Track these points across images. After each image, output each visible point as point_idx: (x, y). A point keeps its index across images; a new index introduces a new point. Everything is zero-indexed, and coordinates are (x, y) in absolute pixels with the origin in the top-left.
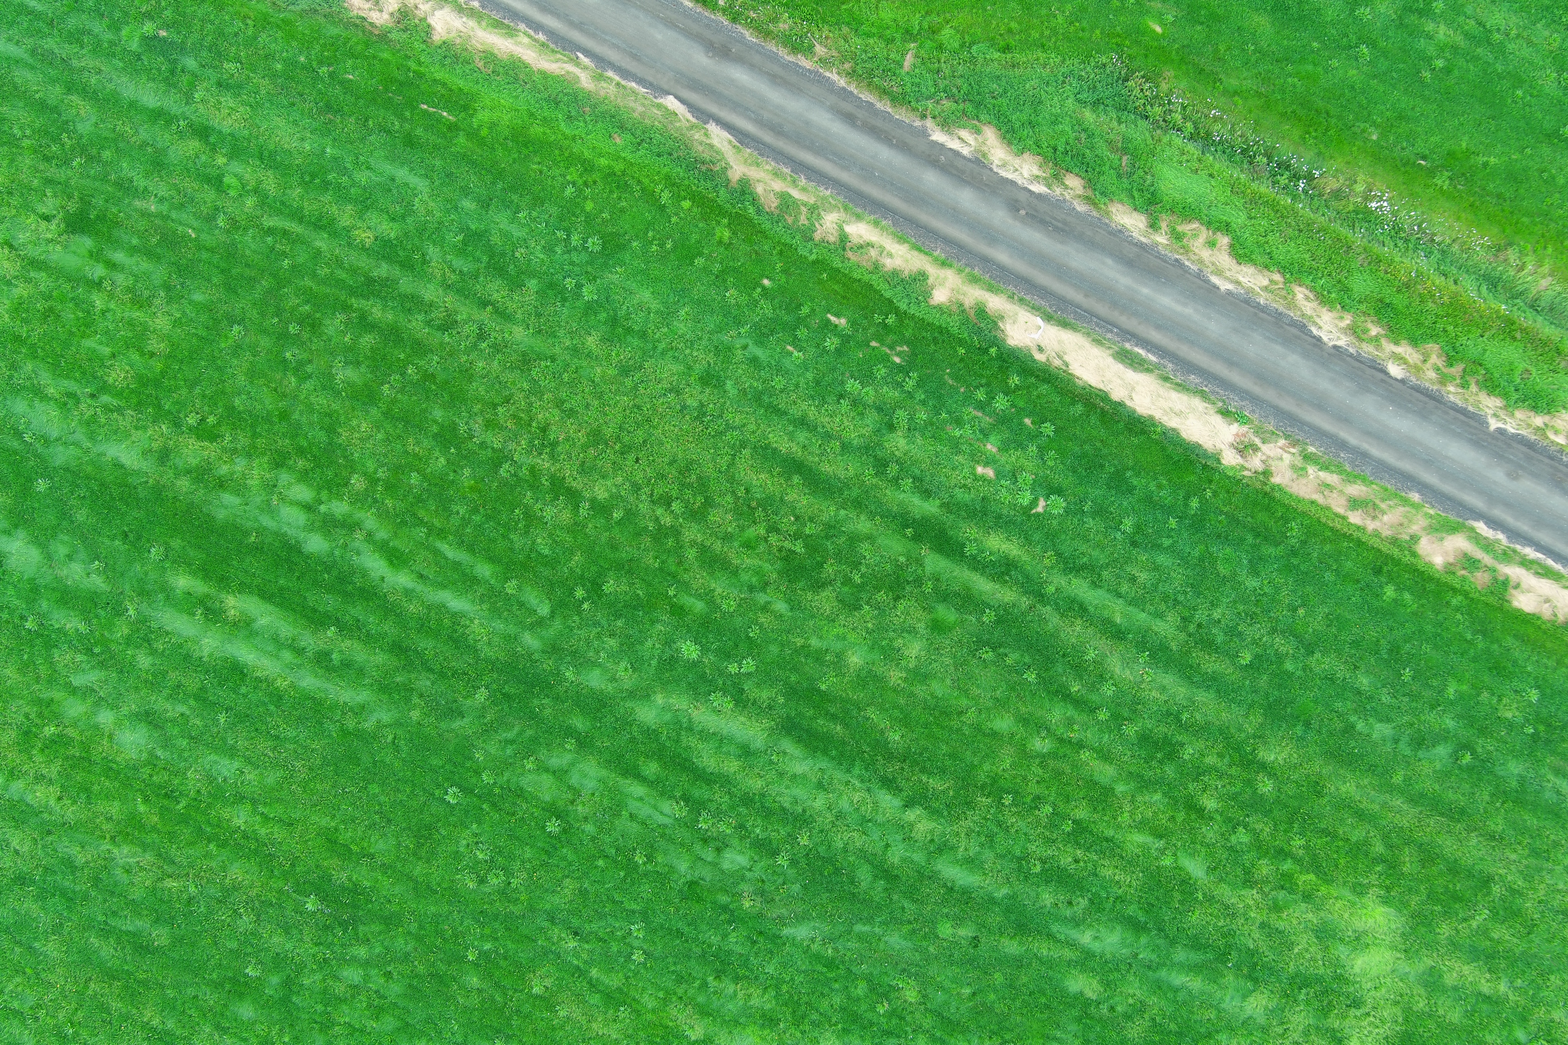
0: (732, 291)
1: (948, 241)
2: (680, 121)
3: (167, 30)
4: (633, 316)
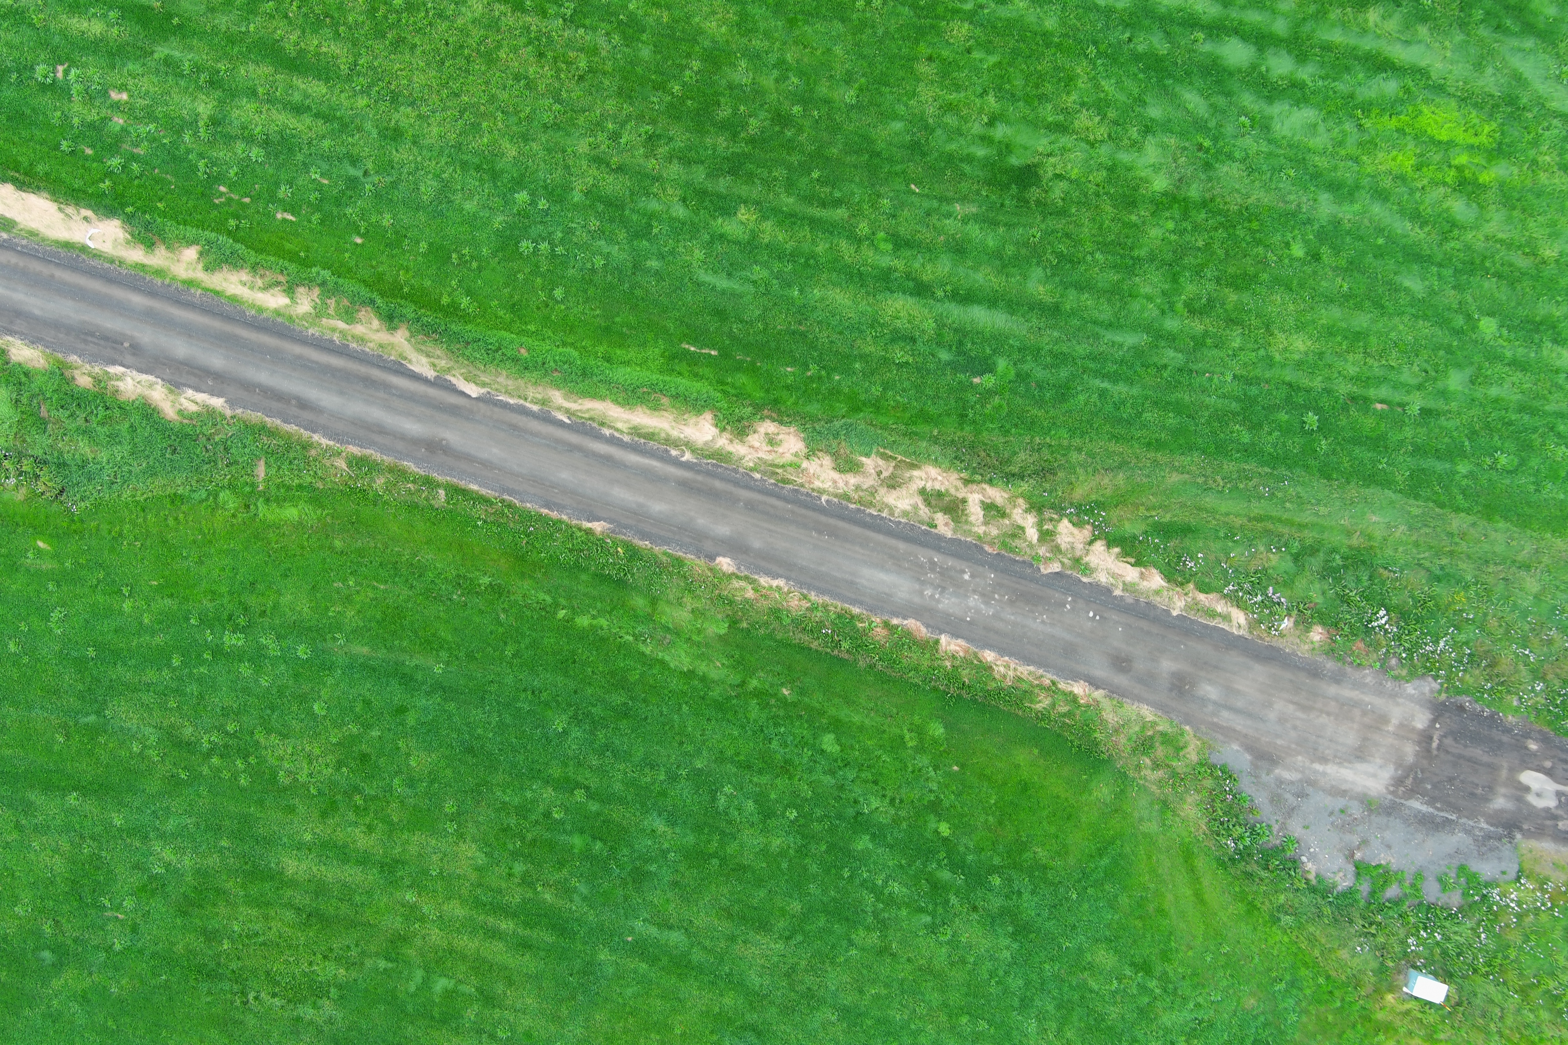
0: (388, 224)
1: (190, 305)
2: (462, 374)
3: (971, 383)
4: (477, 184)
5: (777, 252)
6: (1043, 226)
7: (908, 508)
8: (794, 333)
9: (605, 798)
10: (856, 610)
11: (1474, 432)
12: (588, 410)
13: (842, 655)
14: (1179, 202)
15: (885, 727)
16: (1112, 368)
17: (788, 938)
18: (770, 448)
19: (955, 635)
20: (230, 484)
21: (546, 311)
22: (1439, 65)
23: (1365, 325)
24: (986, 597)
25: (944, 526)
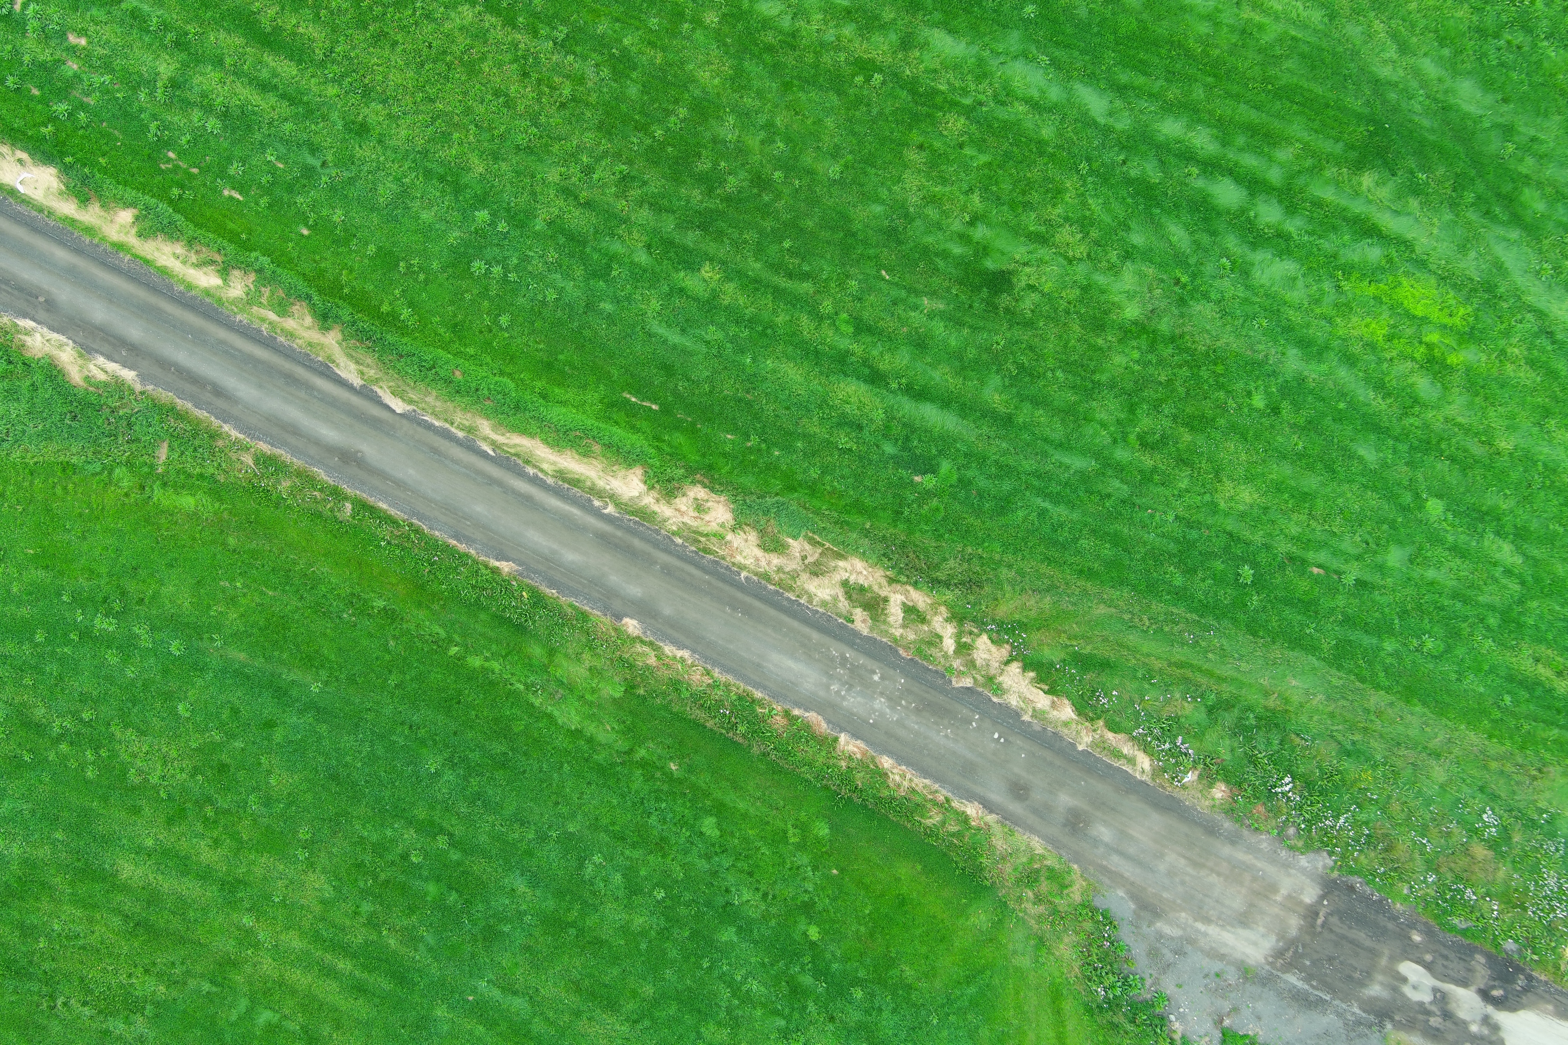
0: (338, 220)
1: (116, 270)
2: (389, 388)
3: (912, 481)
4: (438, 194)
5: (736, 317)
6: (1008, 335)
7: (828, 598)
8: (740, 400)
9: (469, 849)
10: (758, 694)
11: (1405, 612)
12: (515, 445)
13: (736, 739)
14: (1148, 333)
15: (770, 819)
16: (1054, 488)
17: (635, 1022)
18: (697, 514)
19: (856, 736)
20: (128, 462)
21: (489, 336)
22: (1424, 240)
23: (1314, 487)
24: (893, 702)
25: (861, 621)
